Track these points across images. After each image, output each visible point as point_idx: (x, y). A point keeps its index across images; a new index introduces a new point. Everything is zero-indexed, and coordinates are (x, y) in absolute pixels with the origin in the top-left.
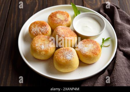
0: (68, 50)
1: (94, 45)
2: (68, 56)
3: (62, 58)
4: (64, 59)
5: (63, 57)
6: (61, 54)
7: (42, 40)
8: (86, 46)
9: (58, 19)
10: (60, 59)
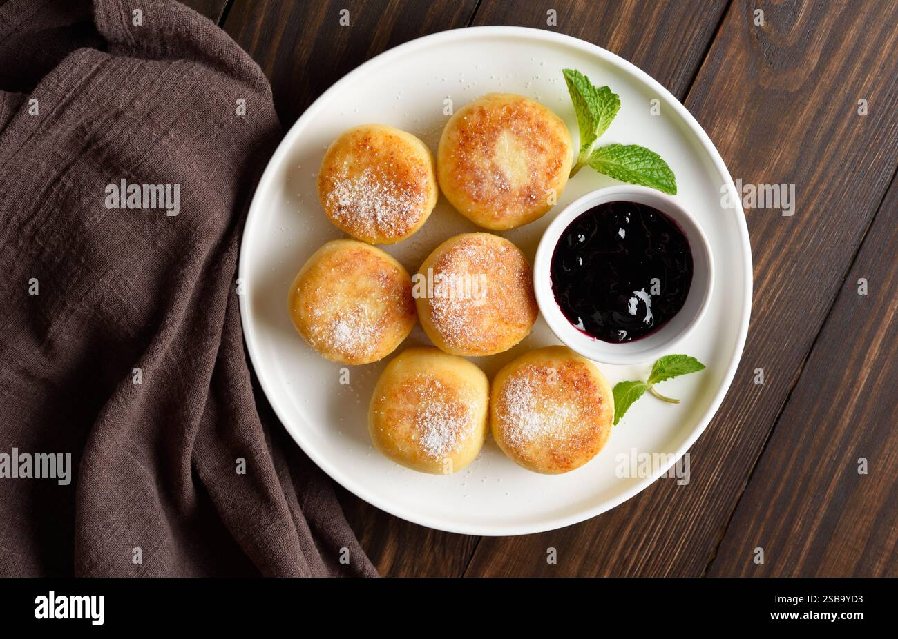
0: (448, 400)
1: (582, 416)
2: (434, 431)
3: (404, 427)
4: (408, 439)
5: (413, 427)
6: (411, 407)
7: (353, 285)
8: (540, 408)
9: (495, 170)
10: (395, 430)
